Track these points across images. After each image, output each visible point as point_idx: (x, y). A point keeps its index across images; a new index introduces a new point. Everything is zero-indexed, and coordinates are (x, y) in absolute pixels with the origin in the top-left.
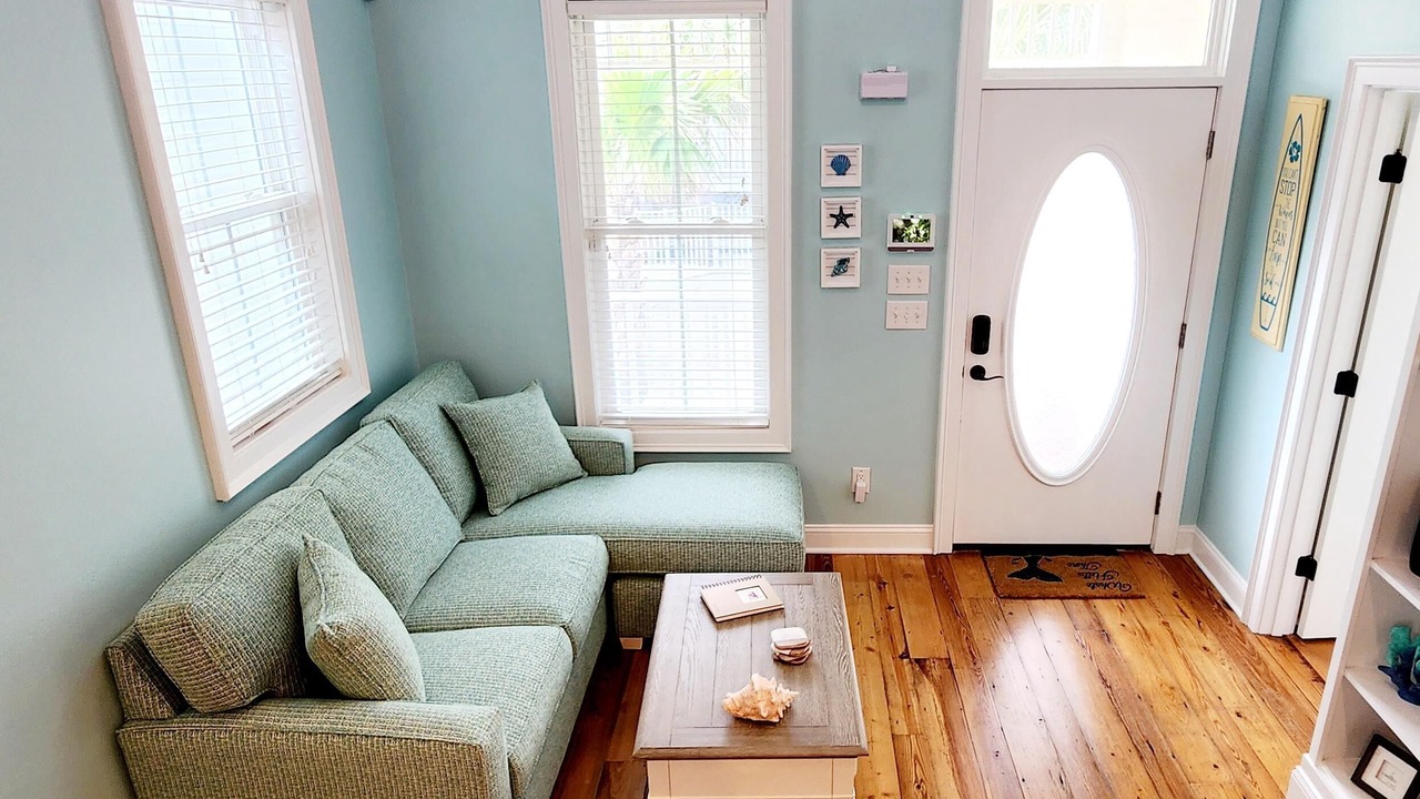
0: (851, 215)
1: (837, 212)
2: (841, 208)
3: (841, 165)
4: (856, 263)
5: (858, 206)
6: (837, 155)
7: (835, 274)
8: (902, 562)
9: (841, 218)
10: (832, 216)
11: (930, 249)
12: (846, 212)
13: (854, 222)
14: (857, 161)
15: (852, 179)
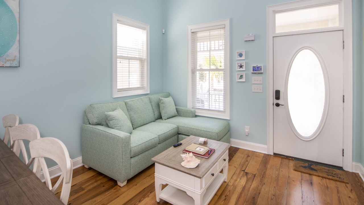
0: (243, 66)
1: (240, 65)
2: (241, 64)
3: (241, 55)
4: (244, 76)
5: (244, 63)
6: (239, 53)
7: (240, 79)
8: (258, 154)
9: (241, 66)
10: (239, 66)
11: (262, 73)
12: (242, 65)
13: (244, 67)
14: (244, 54)
15: (243, 58)
